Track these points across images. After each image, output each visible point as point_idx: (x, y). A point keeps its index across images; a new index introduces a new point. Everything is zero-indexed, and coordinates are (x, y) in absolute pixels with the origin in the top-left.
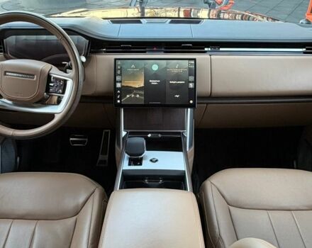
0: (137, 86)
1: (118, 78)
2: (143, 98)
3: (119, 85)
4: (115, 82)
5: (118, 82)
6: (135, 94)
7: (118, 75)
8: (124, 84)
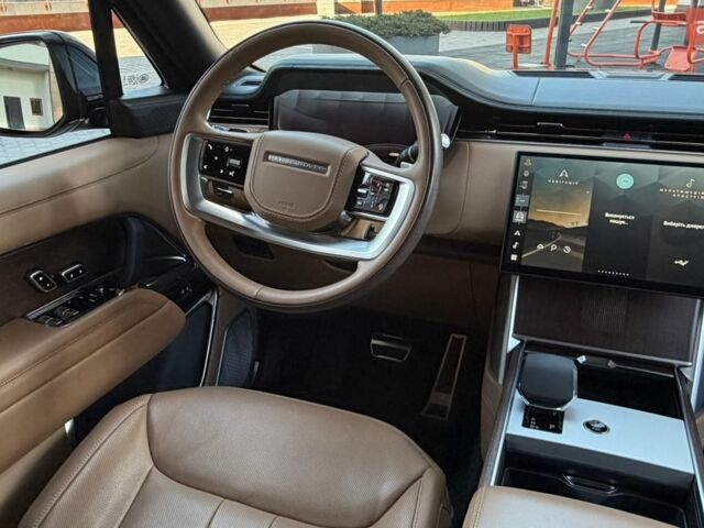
0: (568, 225)
1: (520, 200)
2: (581, 256)
3: (519, 217)
4: (512, 208)
5: (518, 209)
6: (561, 245)
7: (522, 192)
8: (534, 216)
